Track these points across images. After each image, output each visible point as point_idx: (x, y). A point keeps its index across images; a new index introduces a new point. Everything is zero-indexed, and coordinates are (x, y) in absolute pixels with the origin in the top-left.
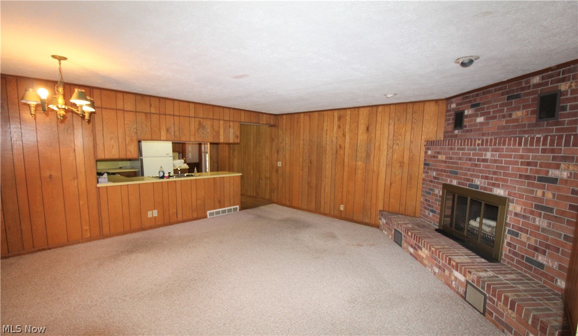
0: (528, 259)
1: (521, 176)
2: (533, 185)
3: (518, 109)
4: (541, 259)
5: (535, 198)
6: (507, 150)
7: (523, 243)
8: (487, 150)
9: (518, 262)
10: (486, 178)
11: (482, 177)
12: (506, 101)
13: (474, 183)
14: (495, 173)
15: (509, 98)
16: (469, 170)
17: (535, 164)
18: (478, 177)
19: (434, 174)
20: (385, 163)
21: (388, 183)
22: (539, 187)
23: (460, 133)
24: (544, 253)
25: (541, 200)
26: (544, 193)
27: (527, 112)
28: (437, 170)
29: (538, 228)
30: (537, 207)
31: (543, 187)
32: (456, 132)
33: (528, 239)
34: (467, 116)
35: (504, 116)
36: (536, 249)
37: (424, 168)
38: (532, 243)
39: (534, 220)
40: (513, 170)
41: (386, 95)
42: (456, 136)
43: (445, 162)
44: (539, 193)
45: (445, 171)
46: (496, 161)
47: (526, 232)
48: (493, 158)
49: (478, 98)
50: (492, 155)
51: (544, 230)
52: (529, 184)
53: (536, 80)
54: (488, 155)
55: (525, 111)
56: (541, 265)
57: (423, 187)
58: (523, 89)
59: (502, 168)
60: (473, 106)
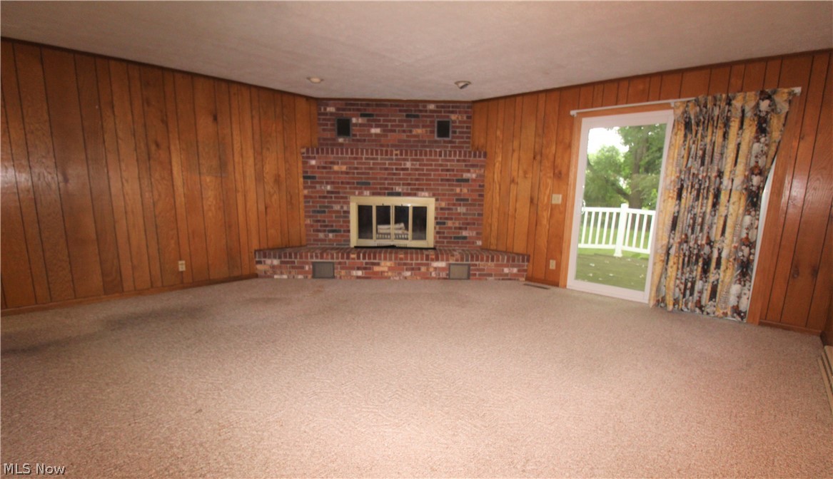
0: (455, 238)
1: (442, 180)
2: (453, 185)
3: (417, 127)
4: (465, 233)
5: (456, 194)
6: (427, 160)
7: (450, 228)
8: (407, 160)
9: (448, 242)
10: (409, 184)
11: (404, 184)
12: (405, 118)
13: (394, 191)
14: (417, 180)
15: (407, 116)
16: (386, 179)
17: (453, 170)
18: (399, 184)
19: (329, 188)
20: (254, 178)
21: (262, 207)
22: (457, 186)
23: (347, 142)
24: (466, 229)
25: (459, 195)
26: (461, 190)
27: (426, 131)
28: (333, 183)
29: (459, 214)
30: (457, 200)
31: (460, 186)
32: (341, 140)
33: (454, 223)
34: (356, 125)
35: (404, 131)
36: (460, 228)
37: (304, 182)
38: (457, 225)
39: (457, 209)
40: (434, 175)
41: (309, 79)
42: (341, 145)
43: (347, 173)
44: (458, 190)
45: (348, 183)
46: (417, 170)
47: (451, 219)
48: (413, 167)
49: (370, 108)
50: (412, 165)
51: (464, 214)
52: (449, 185)
53: (432, 107)
54: (408, 165)
55: (424, 130)
56: (465, 238)
57: (306, 207)
58: (421, 111)
59: (424, 175)
60: (363, 115)
